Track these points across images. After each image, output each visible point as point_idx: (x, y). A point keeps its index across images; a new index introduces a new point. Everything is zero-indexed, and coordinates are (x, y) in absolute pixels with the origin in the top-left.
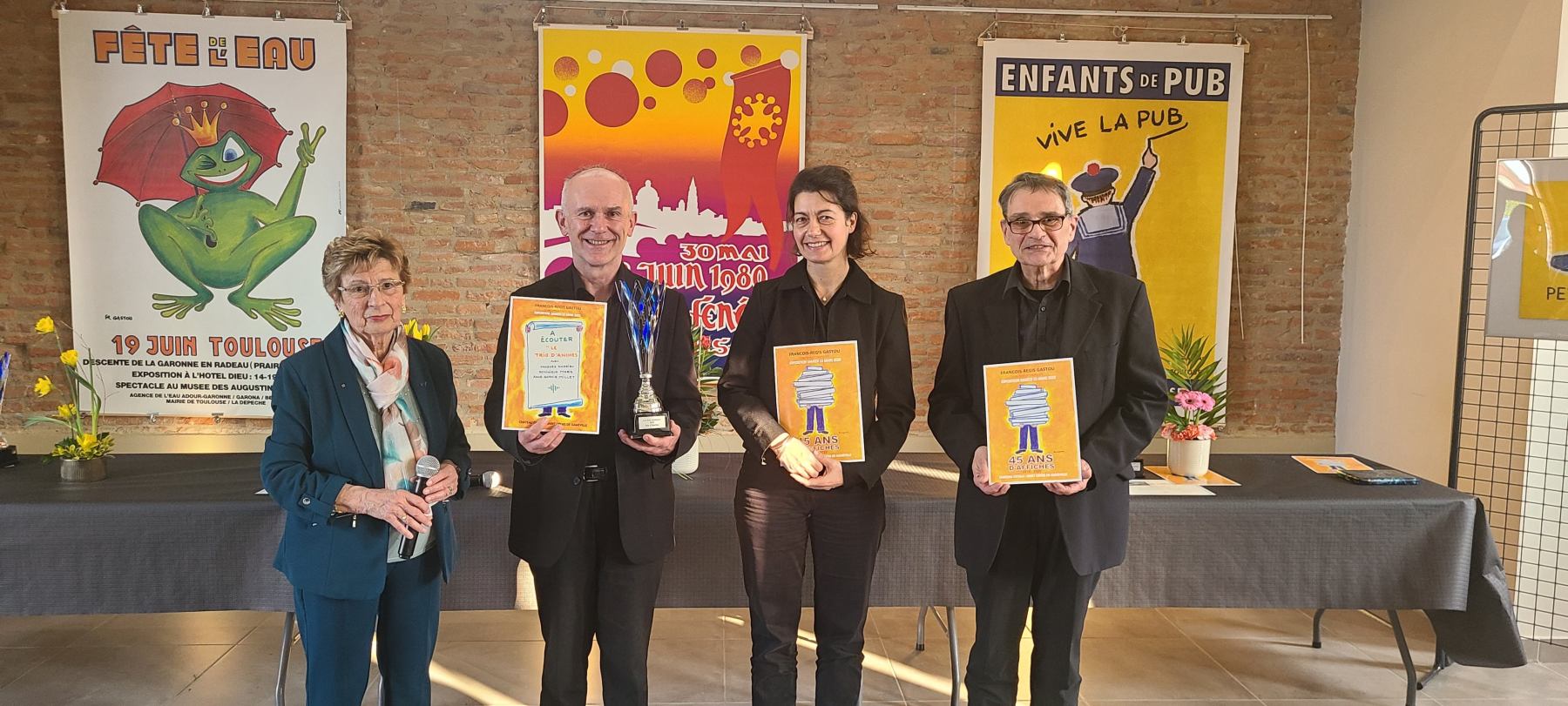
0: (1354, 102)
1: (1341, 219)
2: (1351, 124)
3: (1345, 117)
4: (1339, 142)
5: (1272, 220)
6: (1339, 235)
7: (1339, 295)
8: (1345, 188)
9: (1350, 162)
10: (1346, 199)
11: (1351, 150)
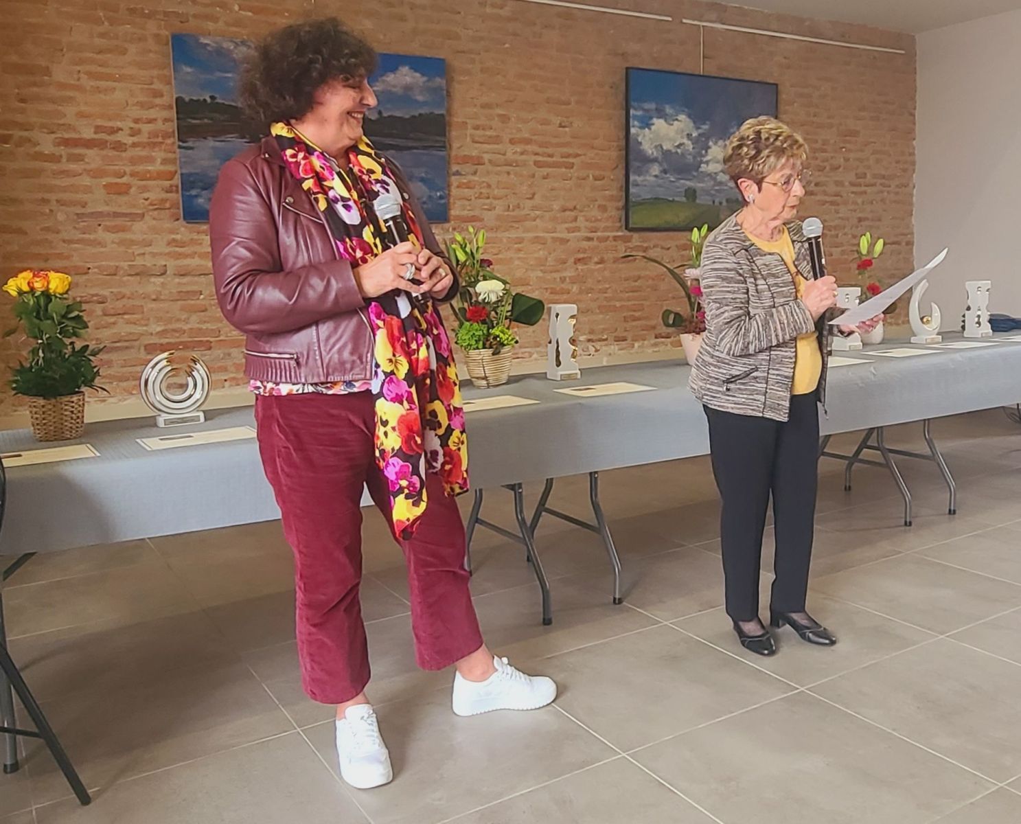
0: (915, 109)
1: (911, 185)
2: (914, 124)
3: (912, 118)
4: (909, 134)
5: (881, 184)
6: (912, 195)
7: (912, 234)
8: (913, 163)
9: (914, 148)
10: (914, 171)
11: (914, 139)
